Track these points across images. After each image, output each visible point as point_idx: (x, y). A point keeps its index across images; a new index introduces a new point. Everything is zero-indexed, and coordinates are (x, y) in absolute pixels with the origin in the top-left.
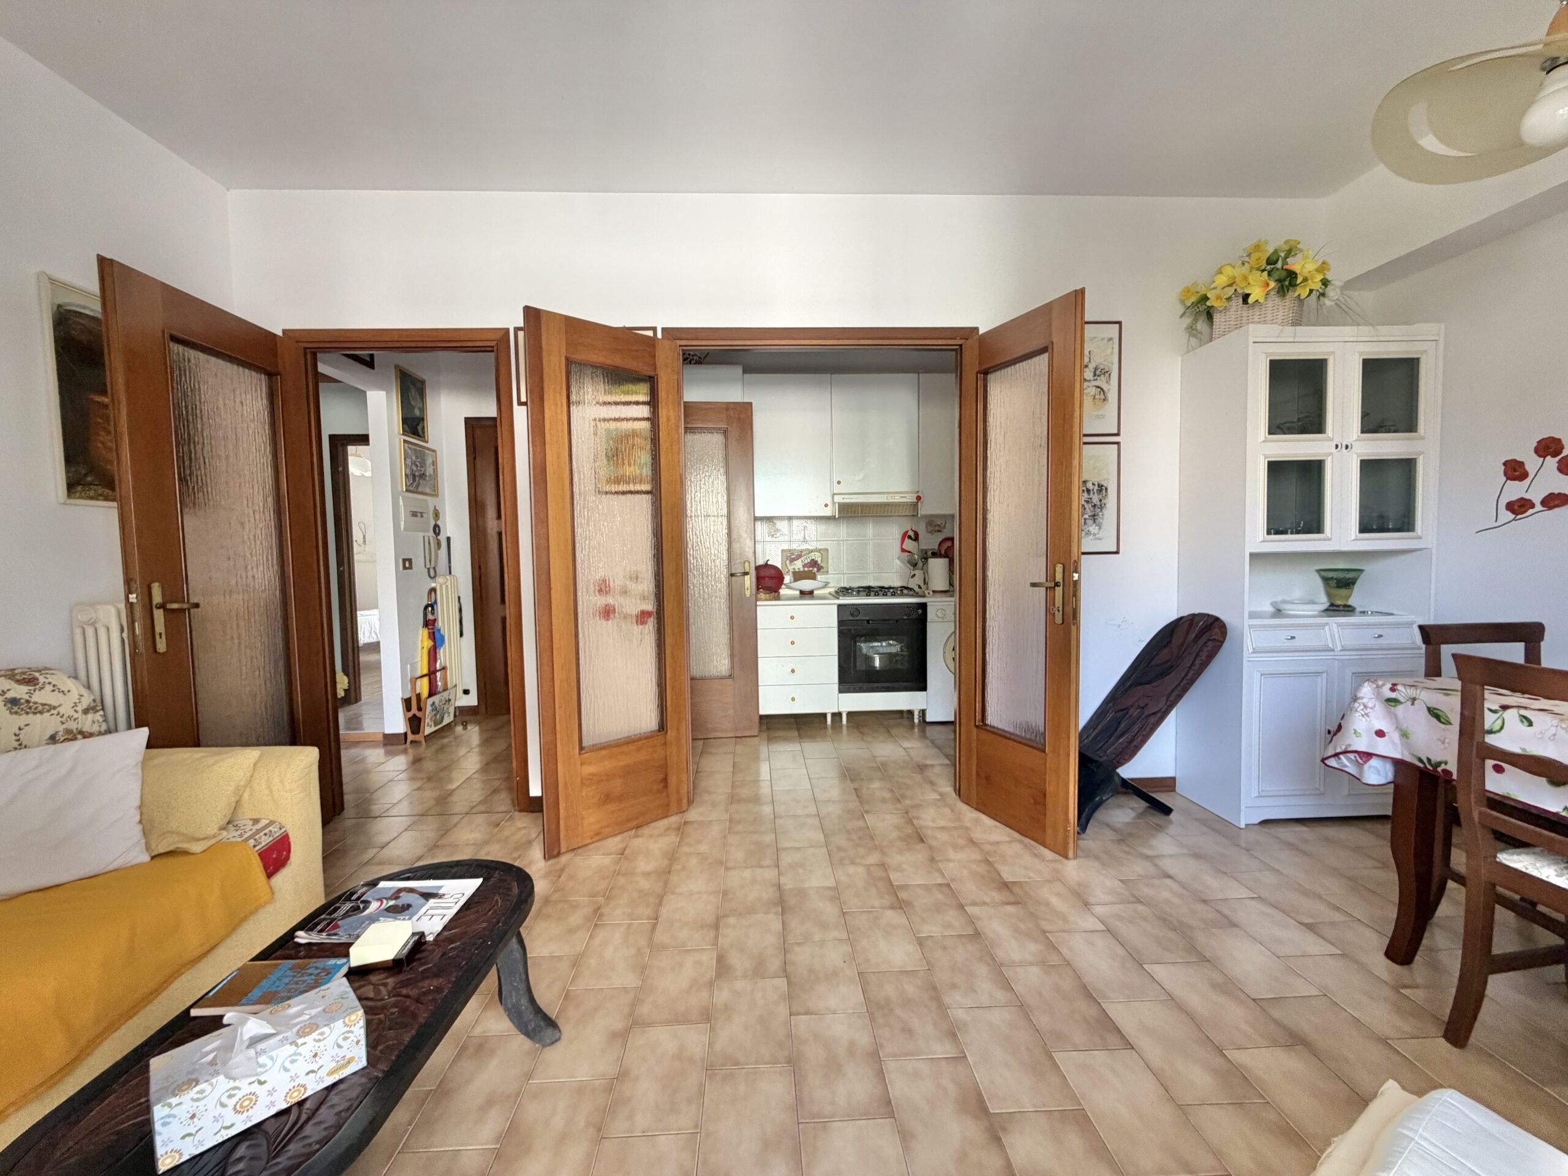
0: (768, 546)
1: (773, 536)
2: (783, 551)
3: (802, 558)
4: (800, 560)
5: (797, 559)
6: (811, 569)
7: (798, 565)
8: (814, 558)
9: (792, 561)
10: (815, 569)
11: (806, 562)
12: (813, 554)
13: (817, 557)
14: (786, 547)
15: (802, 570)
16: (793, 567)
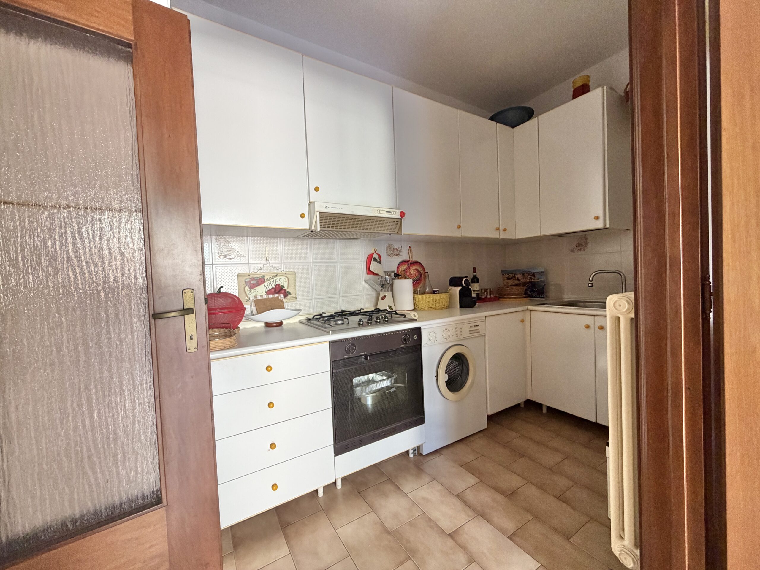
0: (219, 270)
1: (225, 256)
2: (239, 275)
3: (265, 284)
4: (262, 286)
5: (259, 285)
6: (276, 295)
7: (261, 291)
8: (279, 282)
9: (252, 287)
10: (282, 296)
11: (270, 287)
12: (278, 278)
13: (282, 281)
14: (244, 270)
15: (265, 297)
16: (254, 294)
